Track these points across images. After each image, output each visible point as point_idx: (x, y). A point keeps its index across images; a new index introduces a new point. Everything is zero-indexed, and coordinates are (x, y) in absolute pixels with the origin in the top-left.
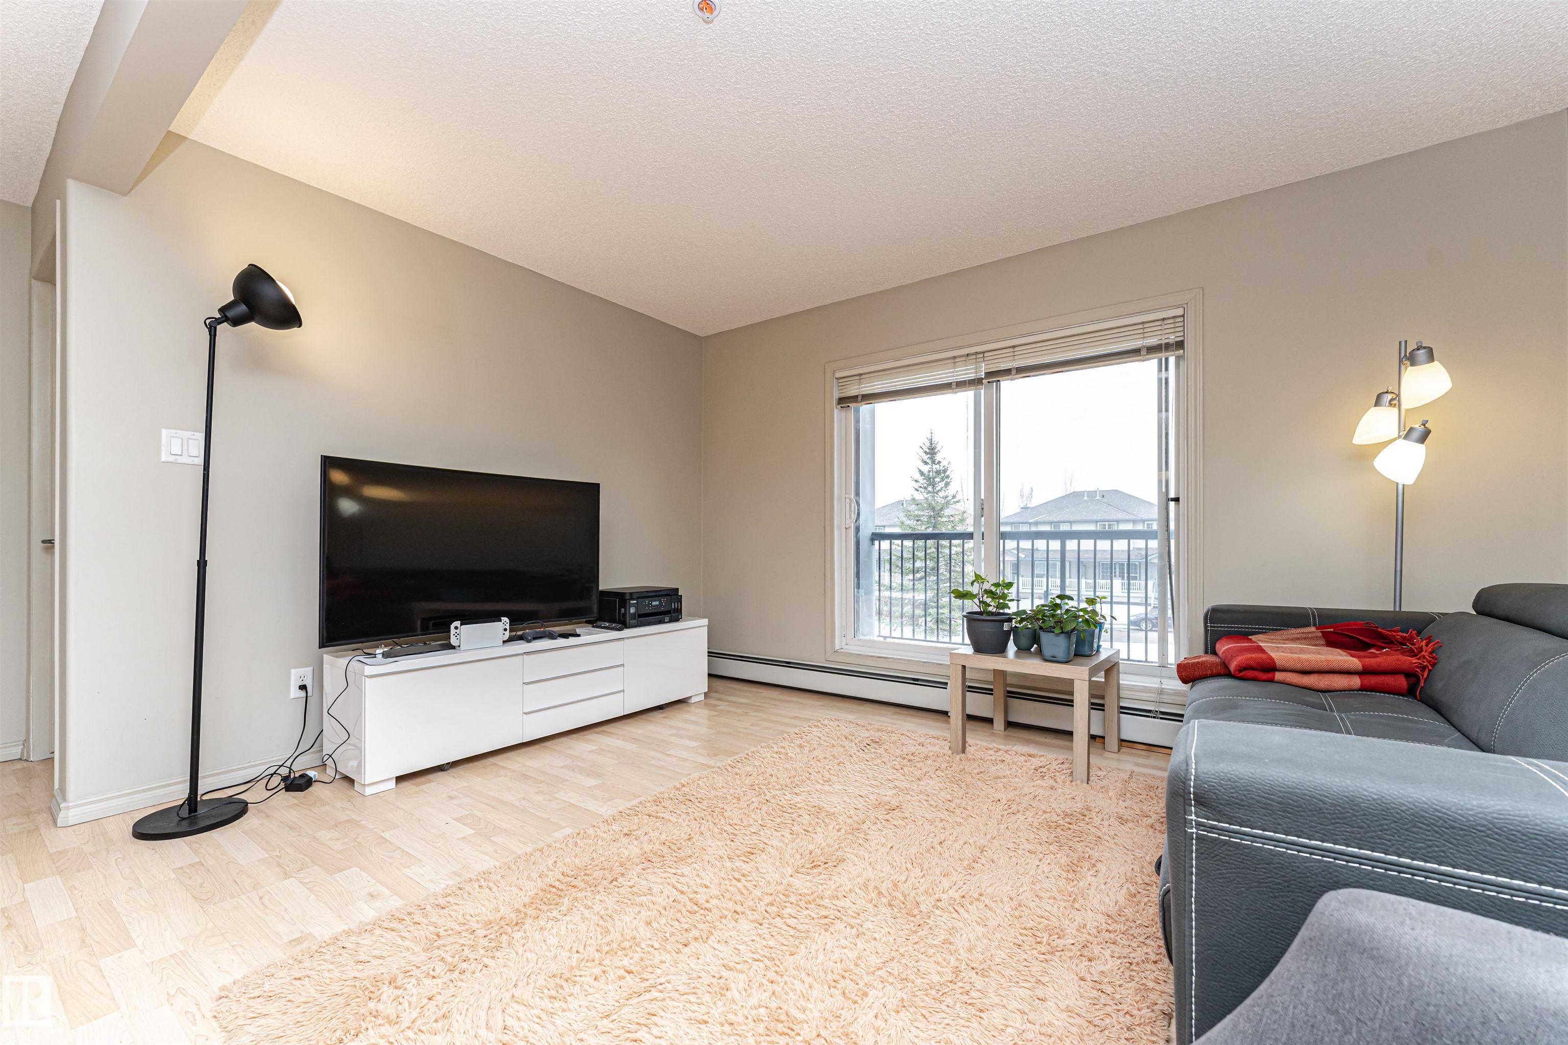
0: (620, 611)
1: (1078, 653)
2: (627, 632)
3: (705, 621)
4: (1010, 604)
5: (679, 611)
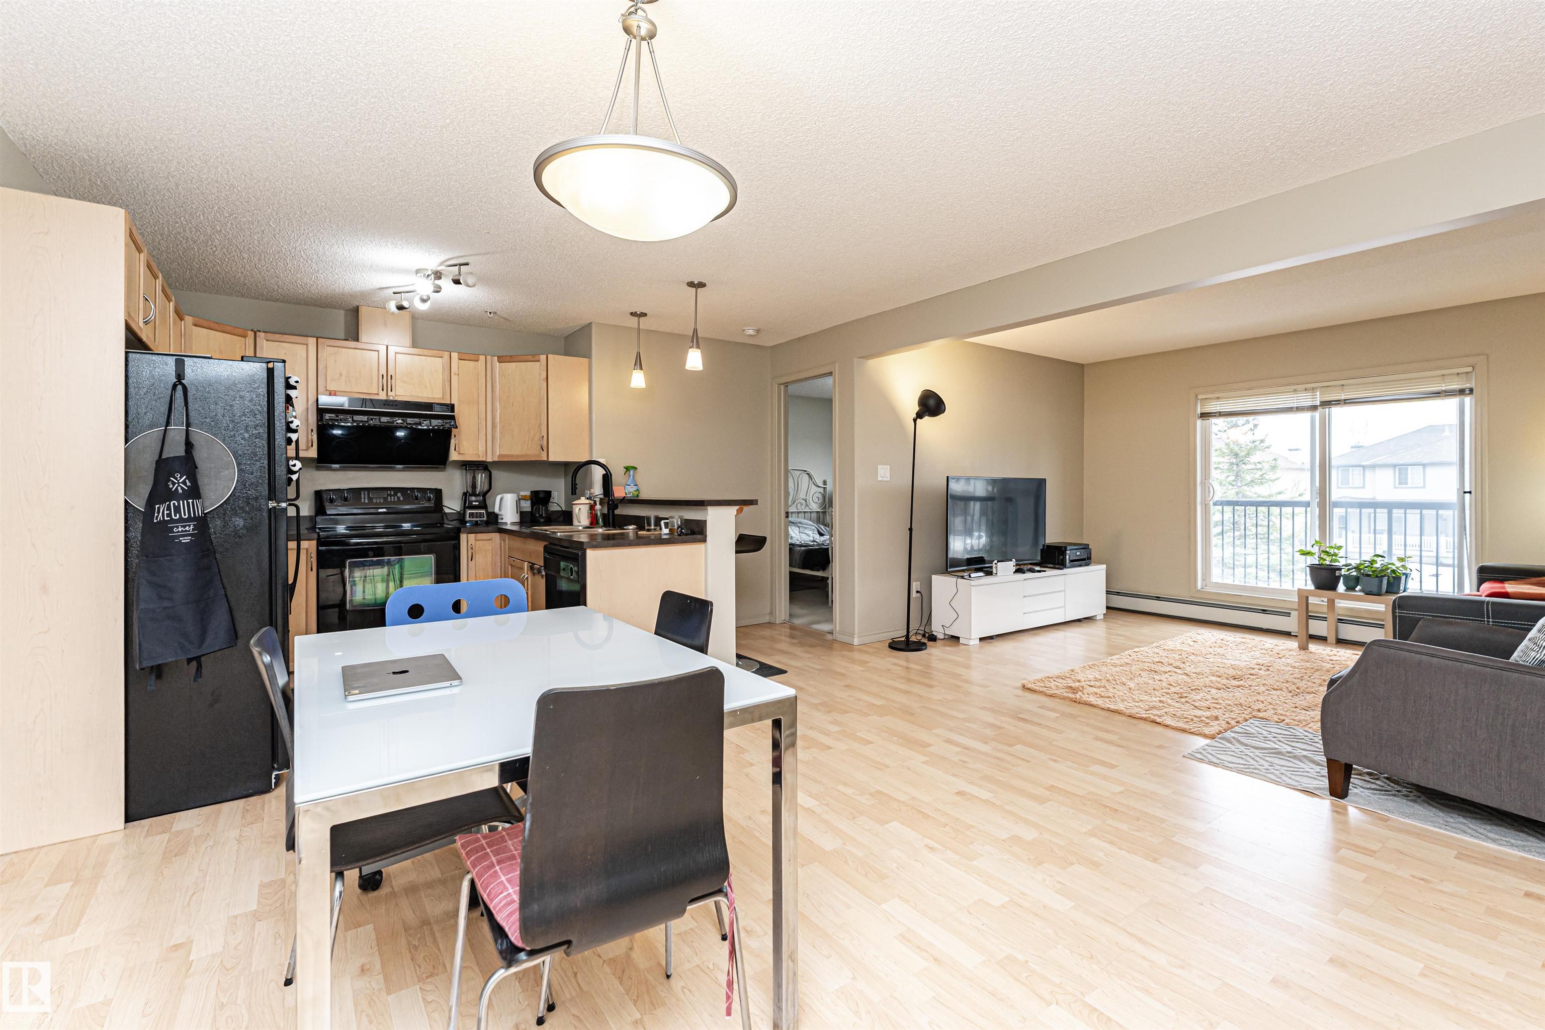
0: (1059, 557)
1: (1388, 591)
2: (1065, 571)
3: (1104, 566)
4: (1340, 559)
5: (1089, 558)
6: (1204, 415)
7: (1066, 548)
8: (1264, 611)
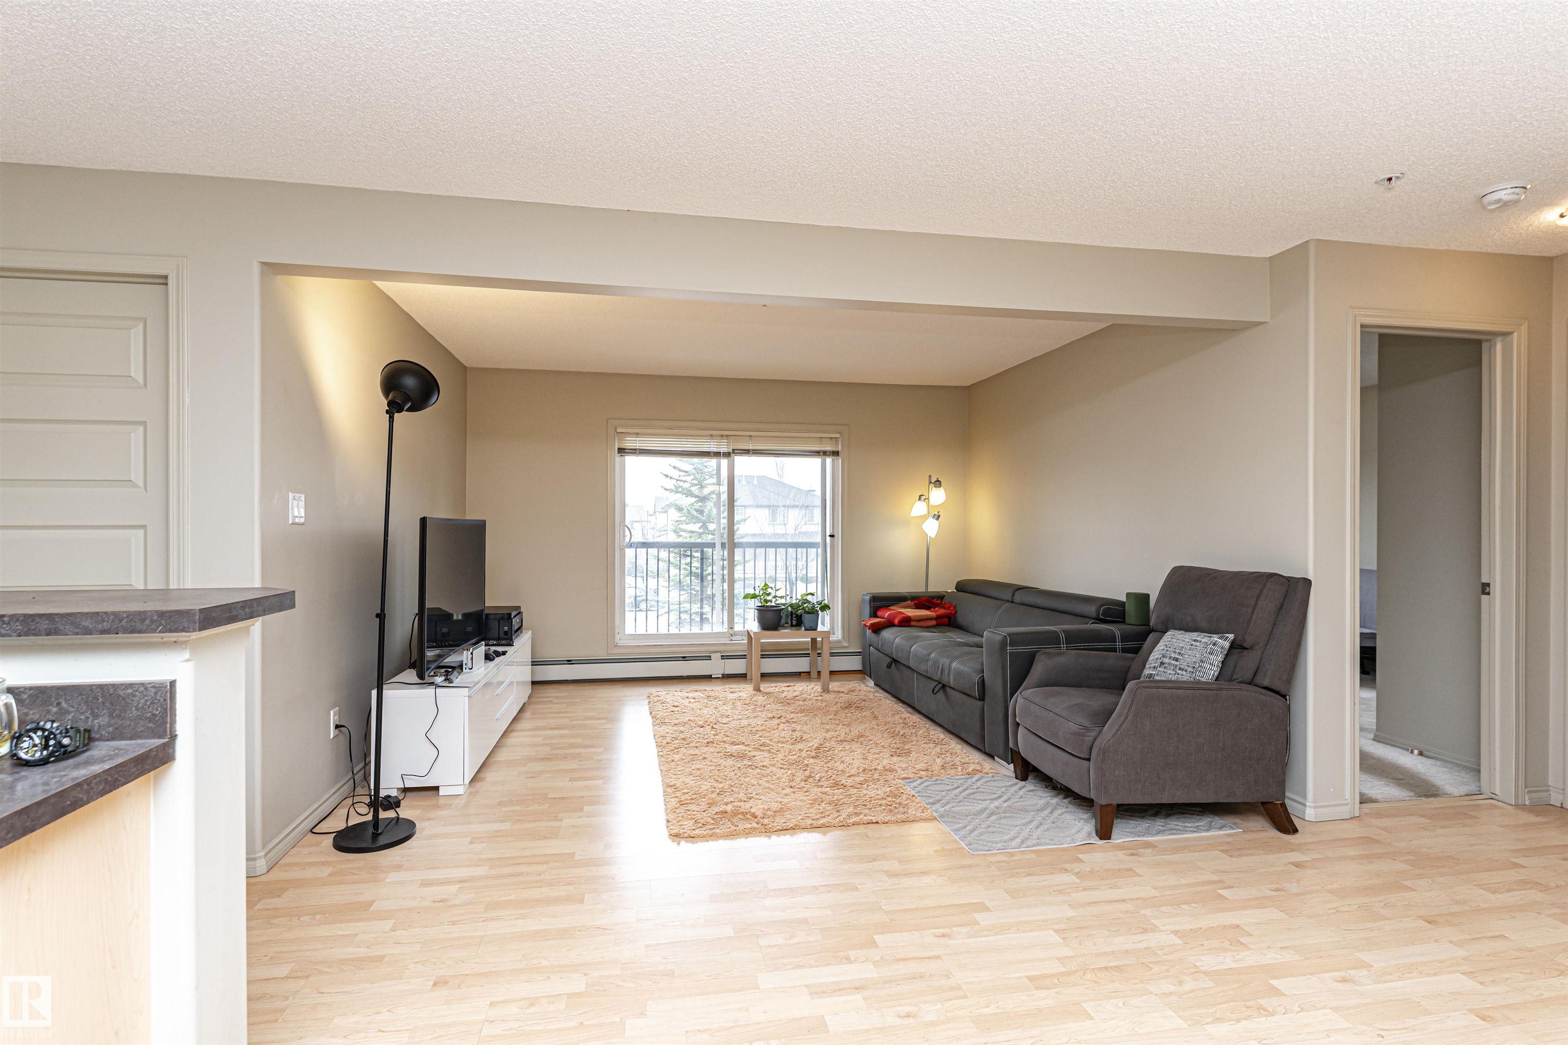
0: (500, 629)
2: (515, 647)
6: (621, 451)
7: (510, 615)
8: (684, 658)
